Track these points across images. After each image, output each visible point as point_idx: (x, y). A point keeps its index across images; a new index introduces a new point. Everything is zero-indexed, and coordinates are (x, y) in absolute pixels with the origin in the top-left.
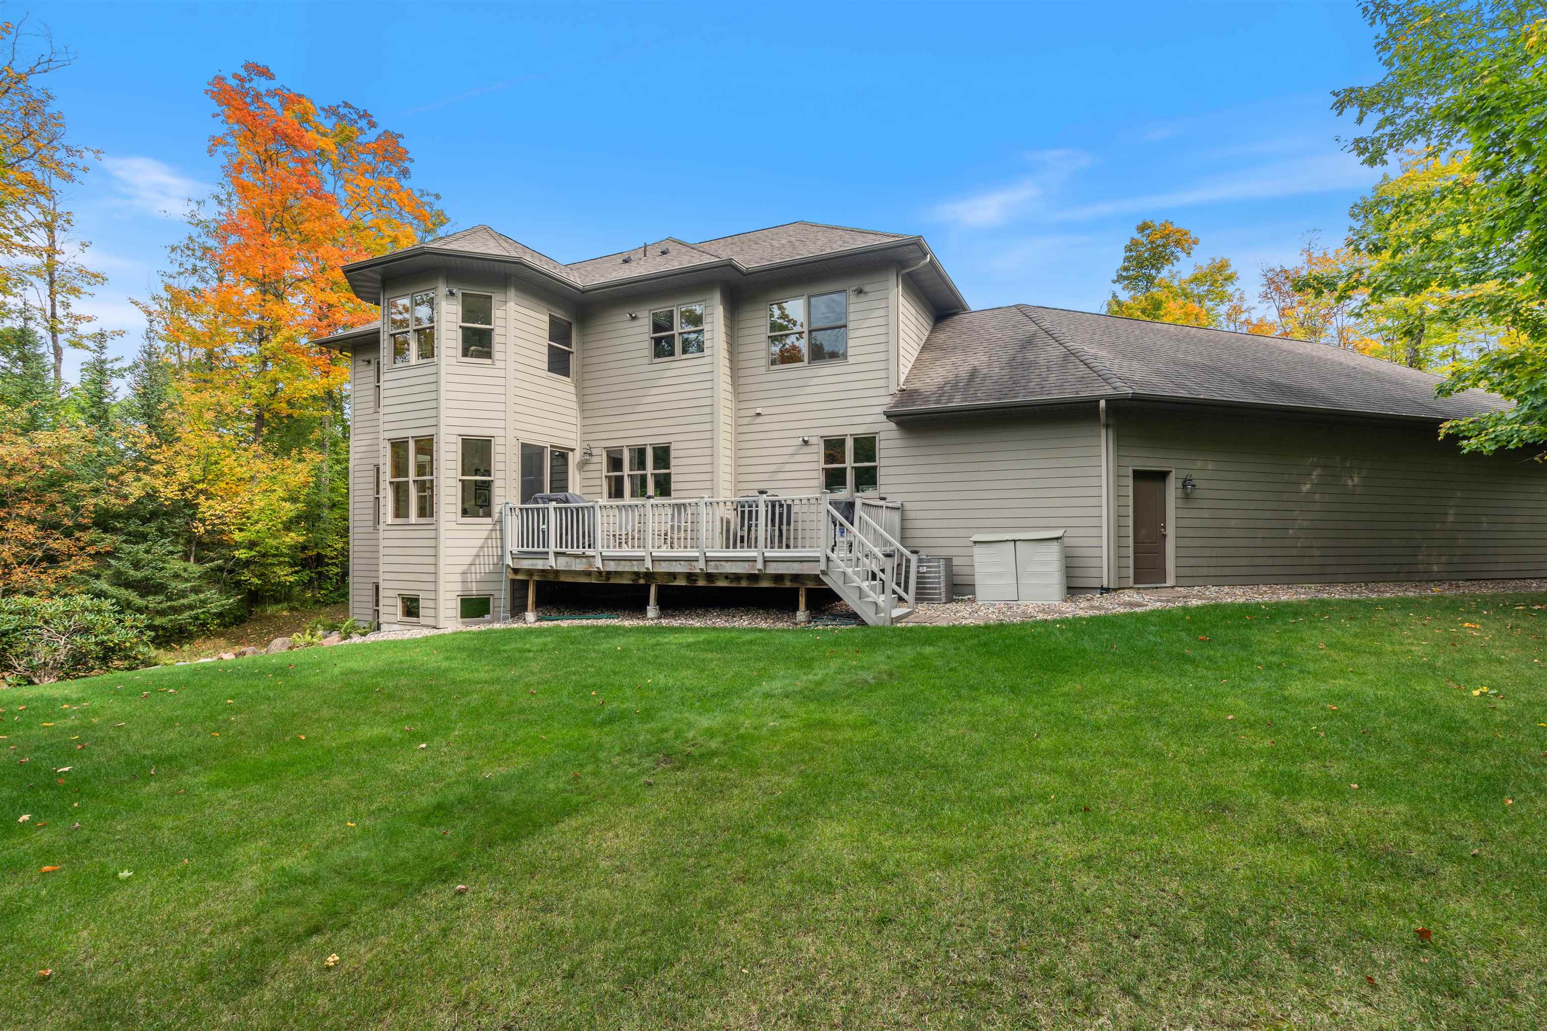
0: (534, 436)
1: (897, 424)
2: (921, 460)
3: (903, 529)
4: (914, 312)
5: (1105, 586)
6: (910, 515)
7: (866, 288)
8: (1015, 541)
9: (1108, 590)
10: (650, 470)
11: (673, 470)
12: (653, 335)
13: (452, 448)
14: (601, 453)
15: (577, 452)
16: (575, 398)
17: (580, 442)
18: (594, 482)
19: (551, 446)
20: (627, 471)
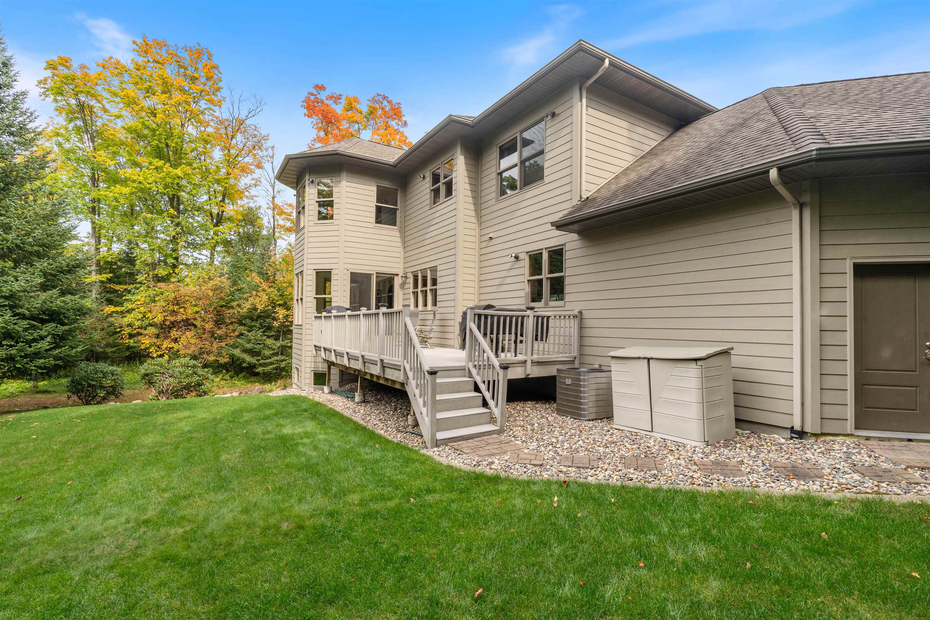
0: (357, 267)
1: (579, 233)
2: (599, 268)
3: (581, 337)
4: (624, 124)
5: (797, 427)
6: (588, 323)
7: (557, 111)
8: (649, 359)
9: (801, 434)
10: (429, 287)
11: (438, 286)
12: (432, 188)
13: (310, 277)
14: (411, 276)
15: (400, 276)
16: (399, 240)
17: (402, 269)
18: (407, 296)
19: (377, 273)
20: (420, 288)
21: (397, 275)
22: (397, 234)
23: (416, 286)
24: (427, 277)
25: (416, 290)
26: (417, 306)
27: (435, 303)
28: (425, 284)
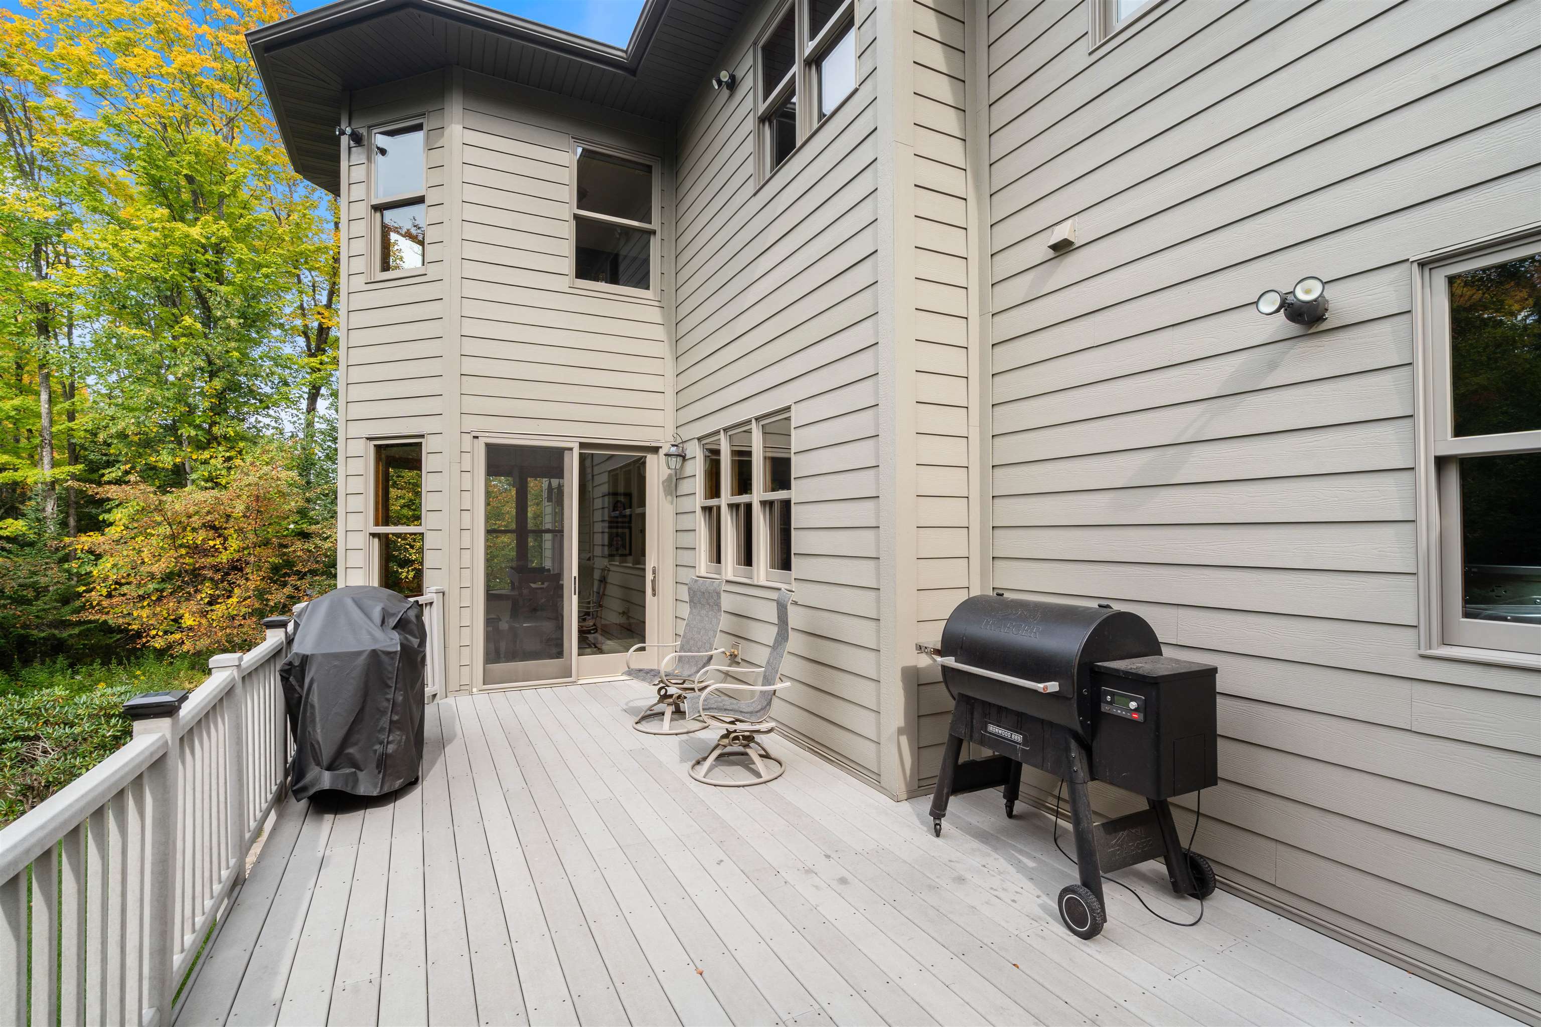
0: (510, 426)
10: (759, 493)
11: (795, 493)
12: (762, 108)
13: (356, 466)
14: (696, 452)
15: (662, 452)
16: (660, 333)
17: (670, 430)
18: (686, 522)
19: (582, 445)
20: (727, 497)
21: (655, 450)
22: (655, 315)
23: (714, 490)
24: (749, 454)
25: (713, 502)
26: (717, 557)
27: (784, 561)
28: (743, 484)
